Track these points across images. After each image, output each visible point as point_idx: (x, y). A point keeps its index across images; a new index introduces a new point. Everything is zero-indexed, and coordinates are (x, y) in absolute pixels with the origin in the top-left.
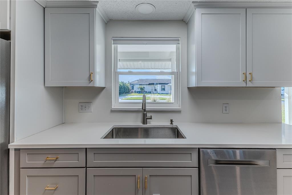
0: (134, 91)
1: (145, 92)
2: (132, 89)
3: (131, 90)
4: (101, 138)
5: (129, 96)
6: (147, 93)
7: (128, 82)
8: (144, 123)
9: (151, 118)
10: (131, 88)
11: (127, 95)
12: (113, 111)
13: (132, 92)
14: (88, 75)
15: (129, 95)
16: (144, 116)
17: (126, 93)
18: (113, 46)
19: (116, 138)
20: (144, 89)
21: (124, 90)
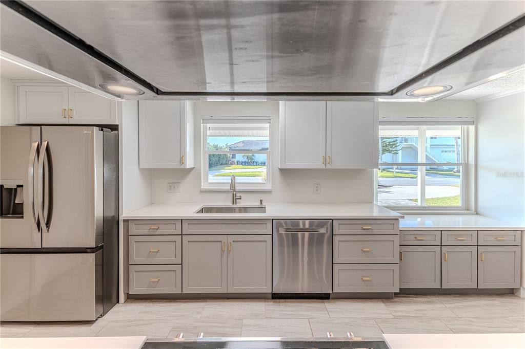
0: (236, 161)
1: (255, 164)
2: (233, 158)
3: (231, 159)
4: (194, 213)
5: (227, 170)
6: (259, 165)
7: (225, 146)
8: (233, 203)
9: (240, 198)
10: (231, 156)
11: (224, 169)
12: (202, 192)
13: (233, 163)
14: (179, 158)
15: (227, 168)
16: (234, 196)
17: (221, 164)
18: (202, 125)
19: (205, 213)
20: (253, 158)
21: (217, 161)
